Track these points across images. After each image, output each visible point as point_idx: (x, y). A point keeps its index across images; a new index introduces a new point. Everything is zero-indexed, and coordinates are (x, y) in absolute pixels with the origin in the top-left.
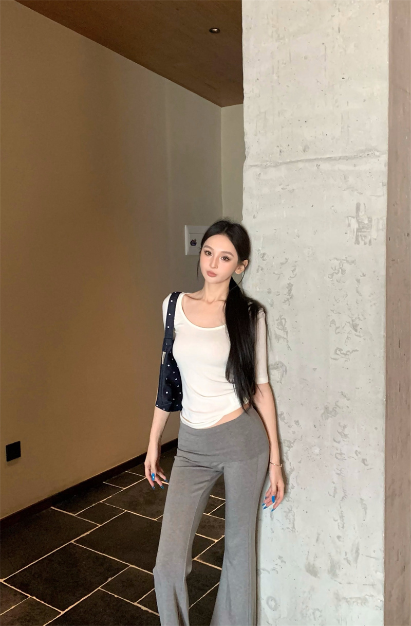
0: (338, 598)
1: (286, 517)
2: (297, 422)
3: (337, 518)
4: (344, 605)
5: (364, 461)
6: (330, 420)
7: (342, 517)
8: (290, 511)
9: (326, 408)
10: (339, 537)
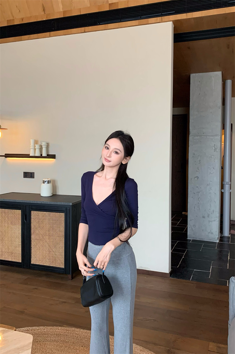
0: (209, 221)
1: (198, 207)
2: (201, 188)
3: (209, 205)
4: (211, 222)
5: (215, 193)
6: (208, 187)
7: (210, 205)
8: (199, 206)
9: (207, 184)
10: (210, 209)
